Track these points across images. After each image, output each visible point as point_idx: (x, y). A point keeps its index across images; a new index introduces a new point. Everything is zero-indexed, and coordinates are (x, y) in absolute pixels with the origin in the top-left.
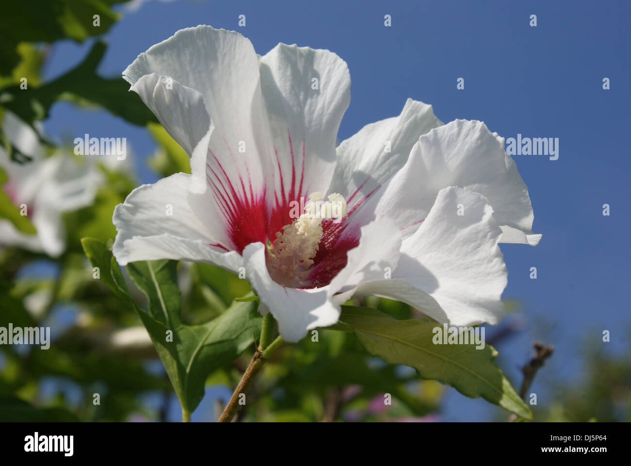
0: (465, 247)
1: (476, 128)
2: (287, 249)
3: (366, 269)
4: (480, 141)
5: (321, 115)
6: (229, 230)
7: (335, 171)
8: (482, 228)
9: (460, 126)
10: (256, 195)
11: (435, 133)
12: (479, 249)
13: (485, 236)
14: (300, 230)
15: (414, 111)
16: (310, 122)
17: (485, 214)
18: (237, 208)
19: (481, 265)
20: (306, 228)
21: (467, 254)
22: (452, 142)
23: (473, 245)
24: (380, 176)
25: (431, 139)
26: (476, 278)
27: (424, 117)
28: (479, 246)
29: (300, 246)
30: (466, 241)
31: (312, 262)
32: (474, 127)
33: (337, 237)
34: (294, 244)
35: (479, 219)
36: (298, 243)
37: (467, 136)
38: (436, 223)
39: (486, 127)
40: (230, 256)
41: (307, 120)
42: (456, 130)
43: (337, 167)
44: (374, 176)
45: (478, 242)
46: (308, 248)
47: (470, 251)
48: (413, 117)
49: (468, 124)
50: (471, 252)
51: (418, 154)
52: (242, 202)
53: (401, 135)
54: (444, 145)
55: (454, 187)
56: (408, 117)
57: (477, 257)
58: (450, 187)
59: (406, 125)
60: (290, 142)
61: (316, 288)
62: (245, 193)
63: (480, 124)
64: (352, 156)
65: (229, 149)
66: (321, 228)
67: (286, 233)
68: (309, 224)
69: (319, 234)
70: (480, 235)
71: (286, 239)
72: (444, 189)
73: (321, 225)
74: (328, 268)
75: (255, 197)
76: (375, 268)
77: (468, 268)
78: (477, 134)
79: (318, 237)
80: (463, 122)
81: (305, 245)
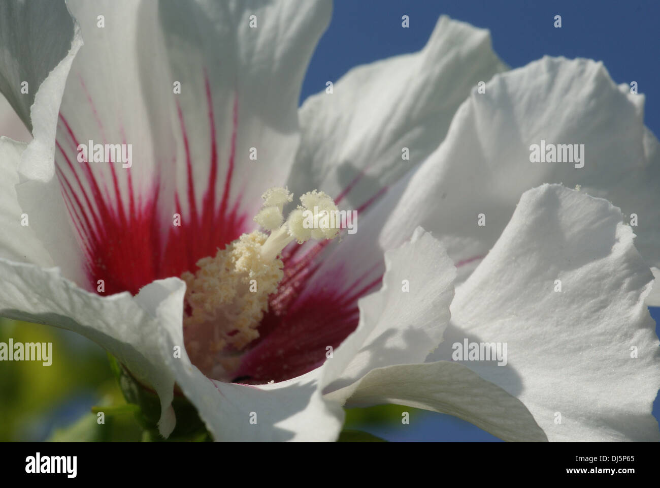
0: (575, 306)
1: (586, 75)
2: (208, 306)
3: (377, 346)
4: (593, 103)
5: (272, 42)
6: (88, 263)
7: (297, 158)
8: (612, 269)
9: (553, 70)
10: (140, 198)
11: (503, 84)
12: (605, 311)
13: (617, 285)
14: (240, 265)
15: (454, 41)
16: (250, 54)
17: (618, 240)
18: (101, 222)
19: (610, 343)
20: (253, 262)
21: (578, 322)
22: (536, 102)
23: (591, 303)
24: (385, 170)
25: (495, 94)
26: (599, 369)
27: (474, 55)
28: (603, 305)
29: (234, 300)
30: (576, 296)
31: (256, 334)
32: (582, 72)
33: (298, 290)
34: (225, 293)
35: (606, 251)
36: (233, 293)
37: (567, 90)
38: (514, 258)
39: (606, 73)
40: (116, 303)
41: (243, 51)
42: (544, 77)
43: (301, 149)
44: (373, 170)
45: (602, 297)
46: (251, 303)
47: (584, 314)
48: (451, 55)
49: (570, 66)
50: (587, 318)
51: (469, 124)
52: (112, 210)
53: (429, 90)
54: (520, 107)
55: (555, 184)
56: (443, 52)
57: (600, 328)
58: (545, 187)
59: (438, 69)
60: (209, 93)
61: (273, 381)
62: (118, 193)
63: (594, 67)
64: (327, 128)
65: (90, 100)
66: (281, 263)
67: (206, 274)
68: (258, 253)
69: (275, 276)
70: (608, 282)
71: (206, 285)
72: (534, 189)
73: (281, 257)
74: (281, 352)
75: (136, 202)
76: (396, 342)
77: (580, 349)
78: (588, 87)
79: (274, 280)
80: (559, 64)
81: (246, 297)
